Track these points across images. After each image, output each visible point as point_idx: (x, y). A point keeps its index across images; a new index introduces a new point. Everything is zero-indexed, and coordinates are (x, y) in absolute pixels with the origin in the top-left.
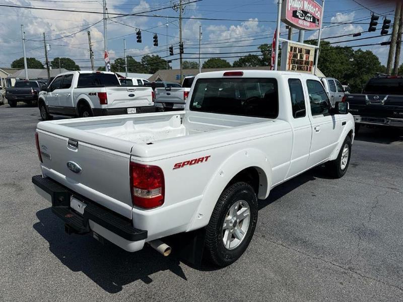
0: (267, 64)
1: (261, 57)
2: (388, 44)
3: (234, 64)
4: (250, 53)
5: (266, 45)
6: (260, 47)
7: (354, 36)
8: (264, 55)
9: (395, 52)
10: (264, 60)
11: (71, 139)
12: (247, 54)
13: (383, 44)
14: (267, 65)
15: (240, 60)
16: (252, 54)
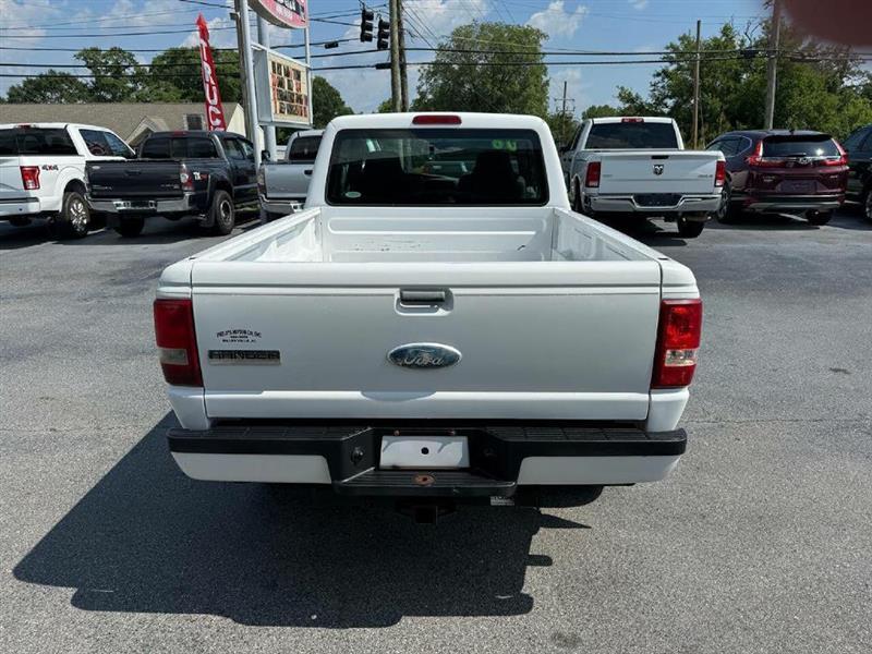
0: (109, 97)
1: (89, 81)
2: (388, 67)
3: (10, 95)
4: (53, 69)
5: (96, 50)
6: (80, 55)
7: (326, 47)
8: (96, 74)
9: (399, 83)
10: (98, 86)
11: (404, 288)
12: (45, 71)
13: (379, 67)
14: (110, 101)
15: (25, 83)
16: (58, 70)
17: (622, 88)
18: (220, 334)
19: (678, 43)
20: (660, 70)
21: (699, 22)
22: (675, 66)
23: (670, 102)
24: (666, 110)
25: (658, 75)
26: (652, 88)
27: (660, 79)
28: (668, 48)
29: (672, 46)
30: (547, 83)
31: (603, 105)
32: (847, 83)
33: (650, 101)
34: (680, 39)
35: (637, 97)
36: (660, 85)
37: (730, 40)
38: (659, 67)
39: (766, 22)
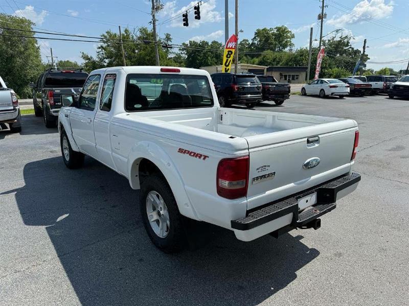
11: (308, 137)
17: (83, 53)
18: (258, 169)
19: (106, 34)
20: (100, 46)
21: (119, 27)
22: (106, 44)
23: (107, 61)
24: (105, 64)
25: (99, 48)
26: (98, 54)
27: (100, 50)
28: (102, 36)
29: (103, 35)
30: (39, 48)
31: (66, 60)
32: (169, 56)
33: (97, 60)
34: (106, 33)
35: (91, 58)
36: (101, 53)
37: (128, 36)
38: (100, 45)
39: (141, 29)
